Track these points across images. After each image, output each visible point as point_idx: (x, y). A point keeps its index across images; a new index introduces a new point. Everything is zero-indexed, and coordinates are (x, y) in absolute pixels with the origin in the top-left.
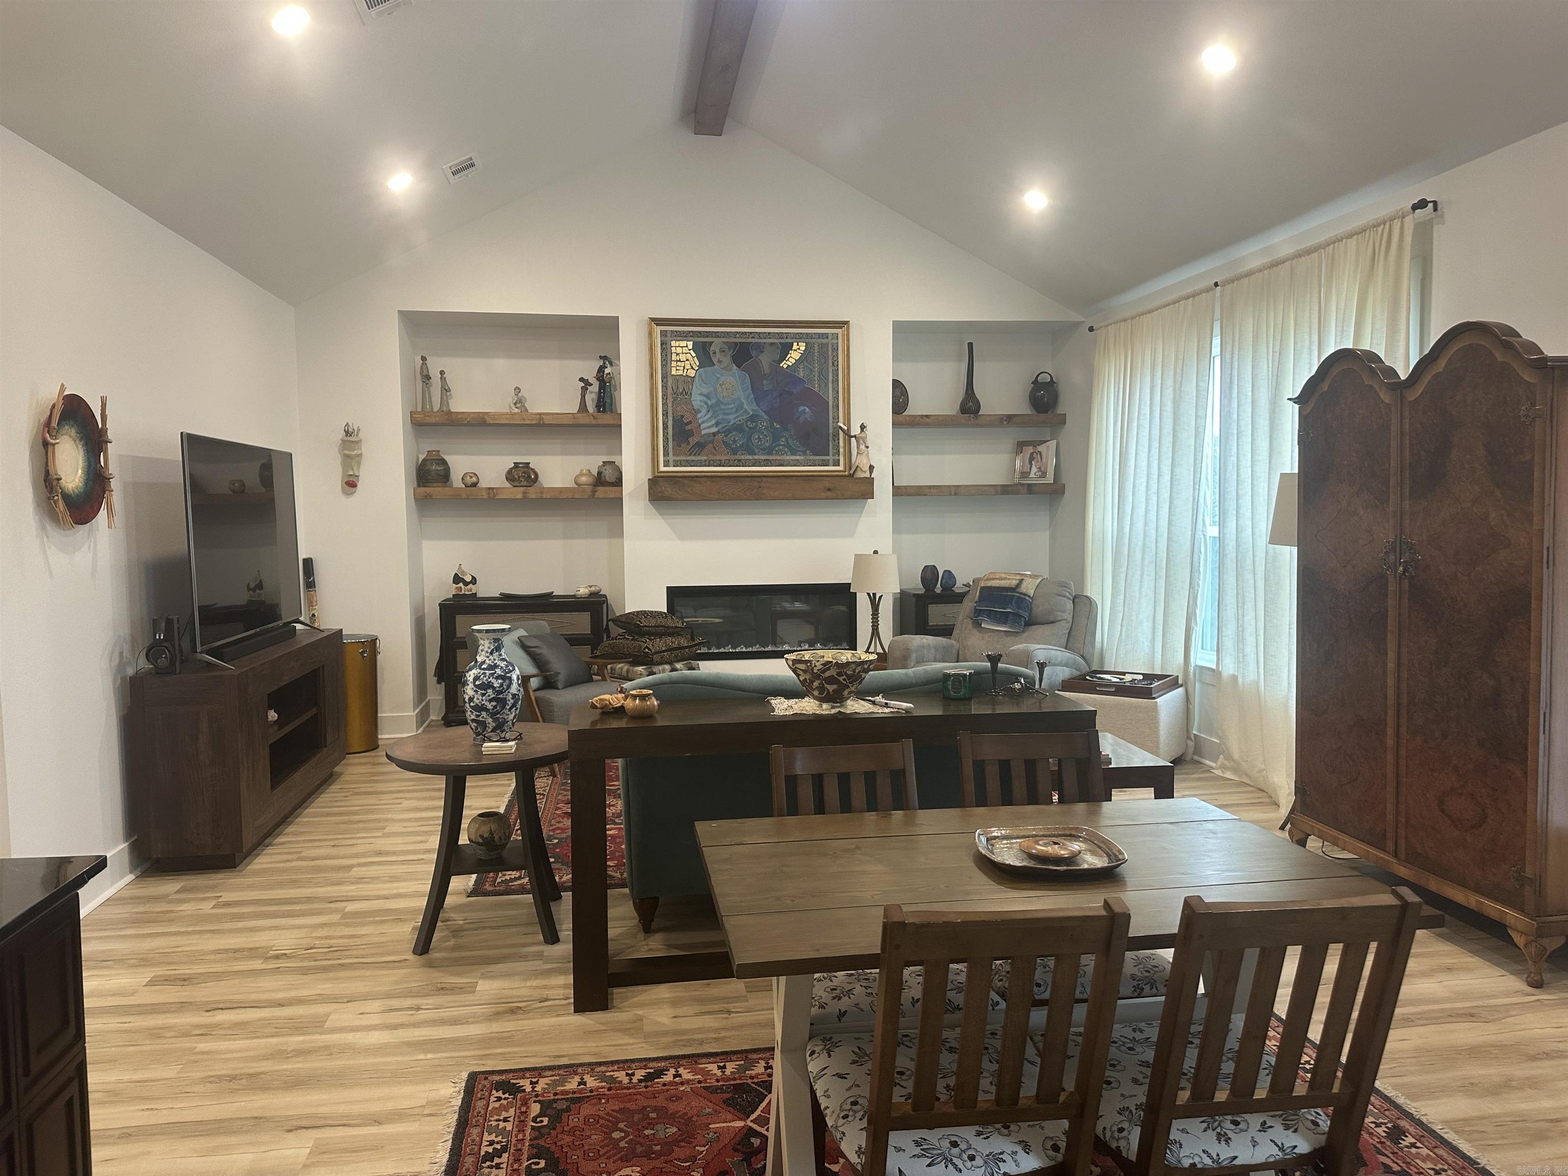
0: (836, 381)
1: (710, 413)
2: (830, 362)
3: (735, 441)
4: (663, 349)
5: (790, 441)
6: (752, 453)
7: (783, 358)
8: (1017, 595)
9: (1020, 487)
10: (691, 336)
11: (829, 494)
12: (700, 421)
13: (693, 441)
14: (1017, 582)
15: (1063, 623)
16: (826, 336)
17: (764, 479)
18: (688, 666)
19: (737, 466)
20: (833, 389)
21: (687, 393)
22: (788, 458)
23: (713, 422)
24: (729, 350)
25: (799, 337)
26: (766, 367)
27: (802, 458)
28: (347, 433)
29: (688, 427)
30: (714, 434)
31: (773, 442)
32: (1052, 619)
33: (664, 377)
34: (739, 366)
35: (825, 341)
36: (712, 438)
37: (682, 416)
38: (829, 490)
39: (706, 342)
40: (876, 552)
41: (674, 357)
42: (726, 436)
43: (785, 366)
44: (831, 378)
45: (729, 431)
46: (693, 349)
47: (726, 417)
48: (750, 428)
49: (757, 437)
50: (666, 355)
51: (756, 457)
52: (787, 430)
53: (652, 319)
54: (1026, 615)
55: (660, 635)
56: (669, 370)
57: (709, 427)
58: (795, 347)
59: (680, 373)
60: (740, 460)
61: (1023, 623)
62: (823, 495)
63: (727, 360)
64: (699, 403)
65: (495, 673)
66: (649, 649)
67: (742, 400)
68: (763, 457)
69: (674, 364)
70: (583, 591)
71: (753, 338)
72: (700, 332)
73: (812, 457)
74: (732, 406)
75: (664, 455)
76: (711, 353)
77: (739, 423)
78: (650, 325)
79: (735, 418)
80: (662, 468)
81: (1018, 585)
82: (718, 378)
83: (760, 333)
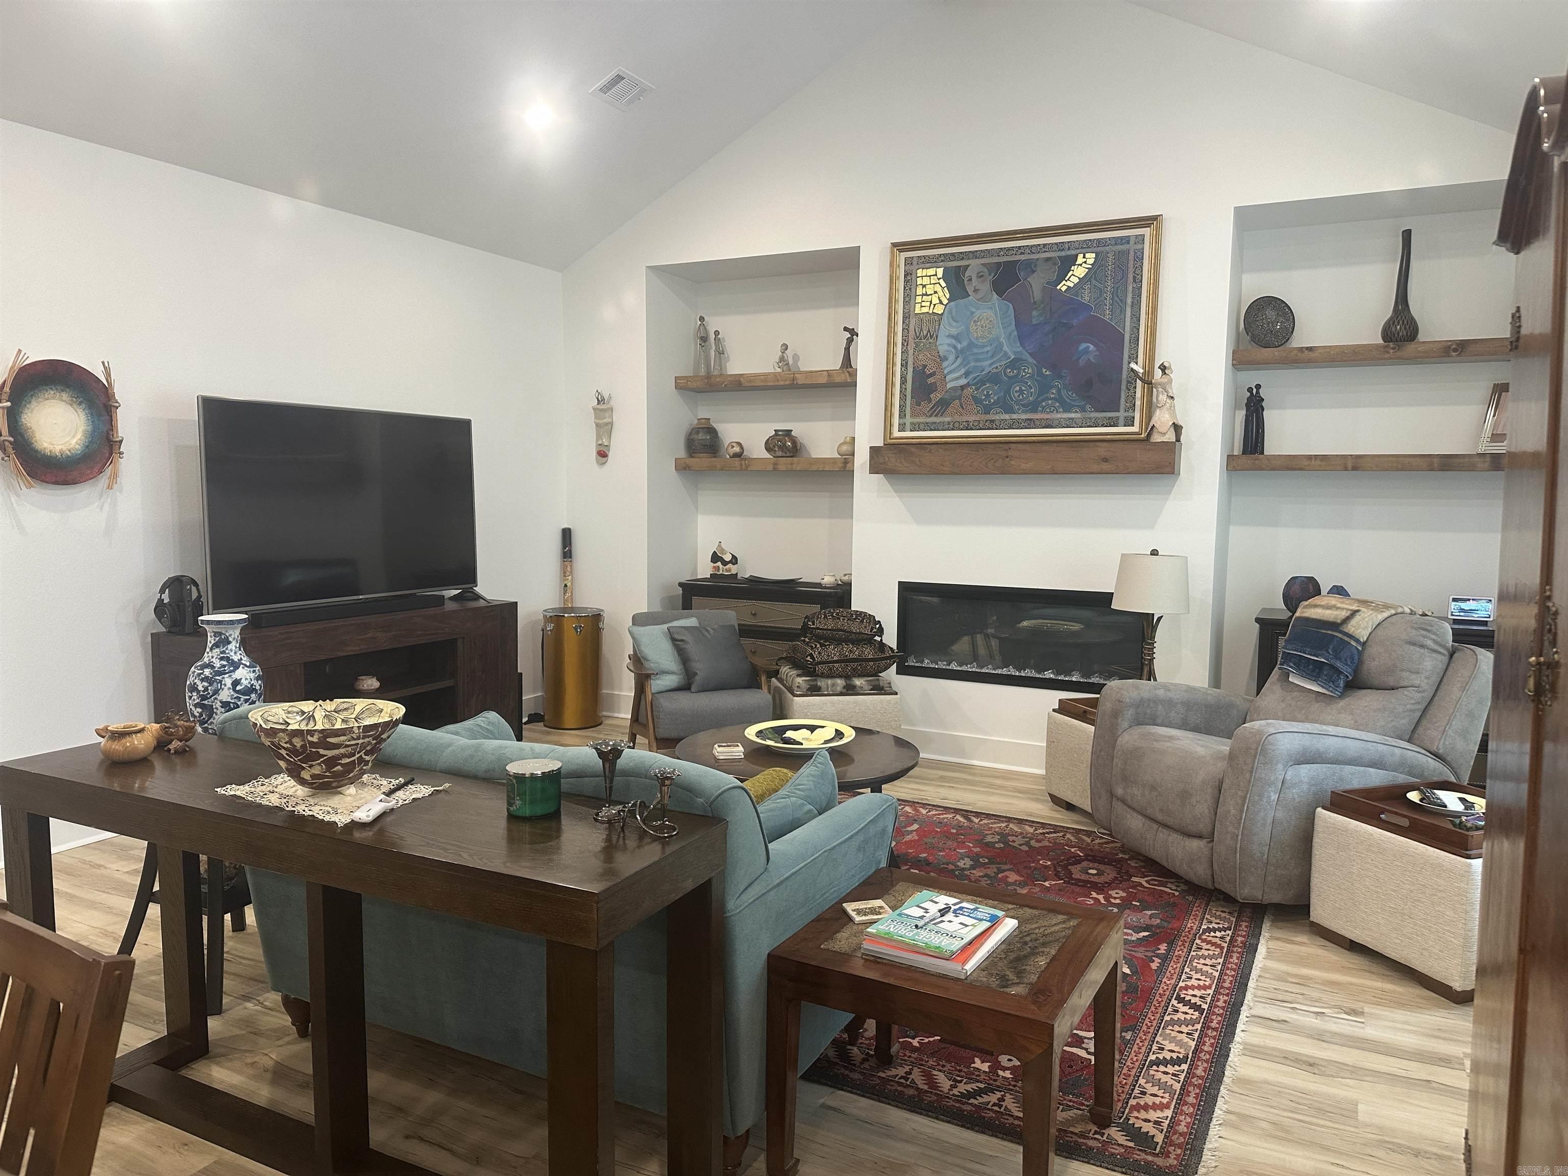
0: (1137, 304)
1: (959, 361)
2: (1131, 276)
3: (988, 396)
4: (906, 281)
5: (1064, 393)
6: (1010, 410)
7: (1062, 277)
8: (1340, 635)
9: (1477, 459)
10: (942, 261)
11: (1105, 466)
12: (946, 372)
13: (935, 397)
14: (1349, 613)
15: (1411, 693)
16: (1126, 240)
17: (1013, 446)
18: (873, 683)
19: (989, 429)
20: (1132, 315)
21: (933, 336)
22: (1059, 416)
23: (963, 371)
24: (990, 275)
25: (1086, 246)
26: (1037, 294)
27: (1079, 415)
28: (600, 400)
29: (931, 380)
30: (962, 388)
31: (1039, 396)
32: (1392, 683)
33: (906, 317)
34: (1000, 294)
35: (1124, 247)
36: (959, 392)
37: (925, 366)
38: (1105, 460)
39: (960, 267)
40: (1154, 553)
41: (920, 291)
42: (977, 389)
43: (1064, 289)
44: (1129, 301)
45: (982, 382)
46: (944, 278)
47: (979, 364)
48: (1010, 378)
49: (1018, 388)
50: (910, 289)
51: (1015, 416)
52: (1060, 377)
53: (894, 245)
54: (1347, 670)
55: (839, 642)
56: (912, 309)
57: (958, 378)
58: (1080, 260)
59: (925, 310)
60: (992, 421)
61: (1342, 684)
62: (1096, 467)
63: (986, 287)
64: (946, 348)
65: (202, 673)
66: (812, 657)
67: (1002, 340)
68: (1024, 416)
69: (919, 299)
70: (828, 580)
71: (1022, 253)
72: (953, 254)
73: (1093, 415)
74: (988, 348)
75: (900, 417)
76: (966, 280)
77: (995, 370)
78: (892, 253)
79: (991, 365)
80: (896, 434)
81: (1347, 620)
82: (973, 313)
83: (1032, 246)
